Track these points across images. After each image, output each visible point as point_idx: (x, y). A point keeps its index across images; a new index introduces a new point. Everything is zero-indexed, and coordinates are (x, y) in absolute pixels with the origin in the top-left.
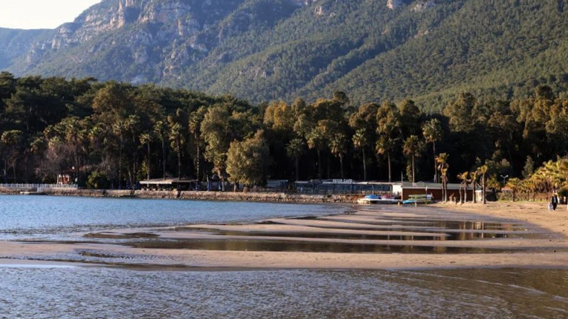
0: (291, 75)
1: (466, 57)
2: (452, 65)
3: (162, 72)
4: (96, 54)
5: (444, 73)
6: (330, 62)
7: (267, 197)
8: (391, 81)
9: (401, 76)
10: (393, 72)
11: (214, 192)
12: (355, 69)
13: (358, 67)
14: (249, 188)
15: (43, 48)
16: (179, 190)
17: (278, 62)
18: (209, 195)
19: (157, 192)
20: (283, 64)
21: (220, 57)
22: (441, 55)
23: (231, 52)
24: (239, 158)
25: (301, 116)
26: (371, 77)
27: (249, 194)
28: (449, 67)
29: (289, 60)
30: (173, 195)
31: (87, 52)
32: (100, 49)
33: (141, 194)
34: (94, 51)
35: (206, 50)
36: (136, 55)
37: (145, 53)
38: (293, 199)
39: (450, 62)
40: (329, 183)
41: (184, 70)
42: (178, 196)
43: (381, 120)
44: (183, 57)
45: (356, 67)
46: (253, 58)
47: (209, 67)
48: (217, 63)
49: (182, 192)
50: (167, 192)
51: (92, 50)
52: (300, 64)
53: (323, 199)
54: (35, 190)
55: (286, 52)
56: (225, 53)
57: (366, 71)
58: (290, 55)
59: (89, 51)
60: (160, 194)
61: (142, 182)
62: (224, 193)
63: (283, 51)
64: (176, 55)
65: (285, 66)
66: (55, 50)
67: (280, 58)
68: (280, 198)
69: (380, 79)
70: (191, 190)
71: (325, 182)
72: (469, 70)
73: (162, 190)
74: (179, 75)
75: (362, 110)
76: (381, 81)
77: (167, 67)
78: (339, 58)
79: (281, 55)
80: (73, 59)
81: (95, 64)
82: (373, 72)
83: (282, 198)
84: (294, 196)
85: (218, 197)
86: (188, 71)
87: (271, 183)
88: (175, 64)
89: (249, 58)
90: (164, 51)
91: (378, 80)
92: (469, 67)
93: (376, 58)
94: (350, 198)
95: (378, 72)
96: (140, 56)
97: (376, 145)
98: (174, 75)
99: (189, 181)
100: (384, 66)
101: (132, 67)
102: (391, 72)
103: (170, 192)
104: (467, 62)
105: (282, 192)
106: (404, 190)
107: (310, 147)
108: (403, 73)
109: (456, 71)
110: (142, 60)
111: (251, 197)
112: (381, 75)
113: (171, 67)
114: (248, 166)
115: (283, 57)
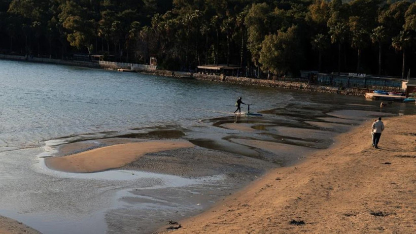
7: (291, 86)
11: (250, 79)
14: (279, 77)
16: (225, 75)
18: (246, 81)
19: (209, 76)
24: (269, 50)
25: (335, 13)
27: (277, 83)
30: (220, 79)
33: (197, 77)
38: (312, 89)
40: (345, 76)
42: (224, 80)
43: (409, 17)
49: (227, 77)
50: (215, 76)
53: (337, 91)
54: (130, 68)
60: (211, 78)
61: (199, 67)
62: (258, 80)
68: (302, 88)
70: (234, 76)
73: (212, 74)
75: (393, 7)
83: (303, 88)
84: (313, 87)
85: (253, 83)
87: (304, 73)
94: (361, 92)
99: (233, 68)
103: (218, 76)
105: (303, 82)
106: (408, 87)
107: (332, 42)
111: (278, 85)
114: (276, 57)
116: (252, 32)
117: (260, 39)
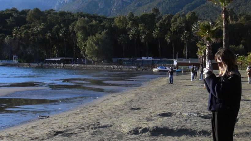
0: (167, 12)
1: (247, 3)
2: (240, 6)
3: (111, 12)
4: (83, 4)
5: (237, 10)
6: (185, 6)
7: (107, 68)
8: (212, 14)
9: (217, 11)
10: (213, 10)
11: (80, 65)
12: (196, 9)
13: (197, 8)
15: (62, 3)
16: (64, 64)
17: (161, 6)
18: (78, 66)
20: (163, 7)
21: (136, 5)
22: (235, 2)
23: (140, 2)
24: (91, 46)
25: (130, 22)
26: (203, 12)
27: (98, 66)
28: (239, 7)
29: (166, 5)
30: (61, 66)
31: (79, 4)
32: (84, 2)
33: (46, 66)
34: (82, 3)
35: (130, 2)
36: (99, 5)
37: (103, 3)
38: (121, 69)
39: (240, 5)
40: (140, 59)
41: (120, 11)
42: (63, 67)
43: (173, 23)
44: (120, 5)
45: (196, 8)
46: (150, 5)
47: (131, 9)
48: (135, 8)
50: (58, 65)
51: (81, 3)
52: (171, 7)
53: (136, 69)
55: (165, 2)
56: (138, 3)
57: (201, 10)
58: (166, 3)
59: (80, 4)
60: (55, 66)
61: (47, 59)
62: (86, 65)
63: (163, 1)
64: (117, 4)
65: (164, 8)
66: (66, 3)
67: (162, 4)
68: (114, 68)
69: (207, 13)
70: (70, 64)
71: (138, 59)
72: (248, 9)
73: (56, 64)
74: (118, 13)
75: (164, 18)
76: (207, 14)
77: (113, 10)
78: (189, 4)
79: (162, 3)
80: (73, 7)
81: (82, 9)
82: (204, 10)
83: (115, 68)
84: (121, 67)
85: (83, 67)
86: (122, 11)
87: (114, 60)
88: (116, 8)
89: (148, 5)
90: (112, 2)
91: (206, 13)
92: (248, 7)
93: (206, 3)
94: (150, 68)
95: (206, 10)
96: (101, 5)
97: (165, 37)
98: (116, 13)
99: (69, 59)
100: (209, 7)
101: (98, 10)
102: (212, 10)
104: (247, 5)
105: (115, 64)
106: (177, 63)
107: (130, 39)
108: (217, 10)
109: (242, 9)
110: (102, 7)
111: (99, 68)
112: (207, 11)
113: (115, 9)
114: (96, 50)
115: (164, 4)
116: (80, 35)
117: (85, 39)
